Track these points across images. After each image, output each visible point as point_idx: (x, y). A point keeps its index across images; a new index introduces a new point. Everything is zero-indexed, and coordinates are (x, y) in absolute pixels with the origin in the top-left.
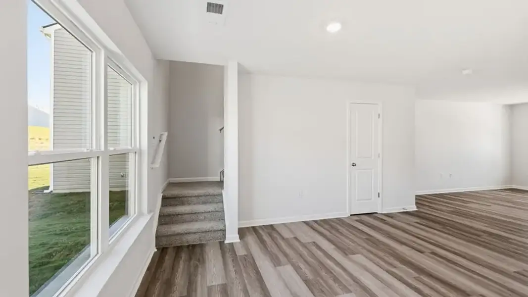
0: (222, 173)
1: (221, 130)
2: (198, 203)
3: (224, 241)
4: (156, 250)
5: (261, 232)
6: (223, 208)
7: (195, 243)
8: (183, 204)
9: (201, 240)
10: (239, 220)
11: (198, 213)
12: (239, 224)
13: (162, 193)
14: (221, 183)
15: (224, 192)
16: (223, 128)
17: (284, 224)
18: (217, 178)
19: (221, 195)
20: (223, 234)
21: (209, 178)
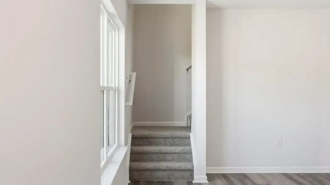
0: (190, 117)
1: (187, 70)
2: (166, 145)
3: (192, 181)
4: (130, 182)
5: (232, 179)
6: (191, 150)
7: (164, 180)
8: (150, 144)
9: (170, 178)
10: (207, 165)
11: (166, 153)
12: (207, 170)
13: (131, 133)
14: (188, 128)
15: (191, 135)
16: (191, 67)
17: (259, 174)
18: (184, 124)
19: (189, 138)
20: (191, 175)
21: (175, 122)
